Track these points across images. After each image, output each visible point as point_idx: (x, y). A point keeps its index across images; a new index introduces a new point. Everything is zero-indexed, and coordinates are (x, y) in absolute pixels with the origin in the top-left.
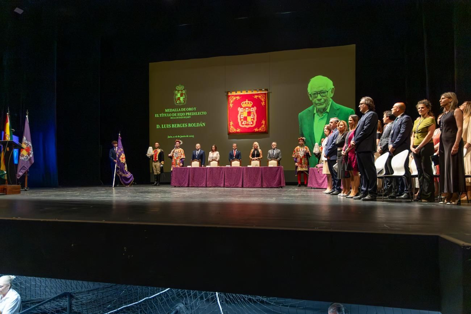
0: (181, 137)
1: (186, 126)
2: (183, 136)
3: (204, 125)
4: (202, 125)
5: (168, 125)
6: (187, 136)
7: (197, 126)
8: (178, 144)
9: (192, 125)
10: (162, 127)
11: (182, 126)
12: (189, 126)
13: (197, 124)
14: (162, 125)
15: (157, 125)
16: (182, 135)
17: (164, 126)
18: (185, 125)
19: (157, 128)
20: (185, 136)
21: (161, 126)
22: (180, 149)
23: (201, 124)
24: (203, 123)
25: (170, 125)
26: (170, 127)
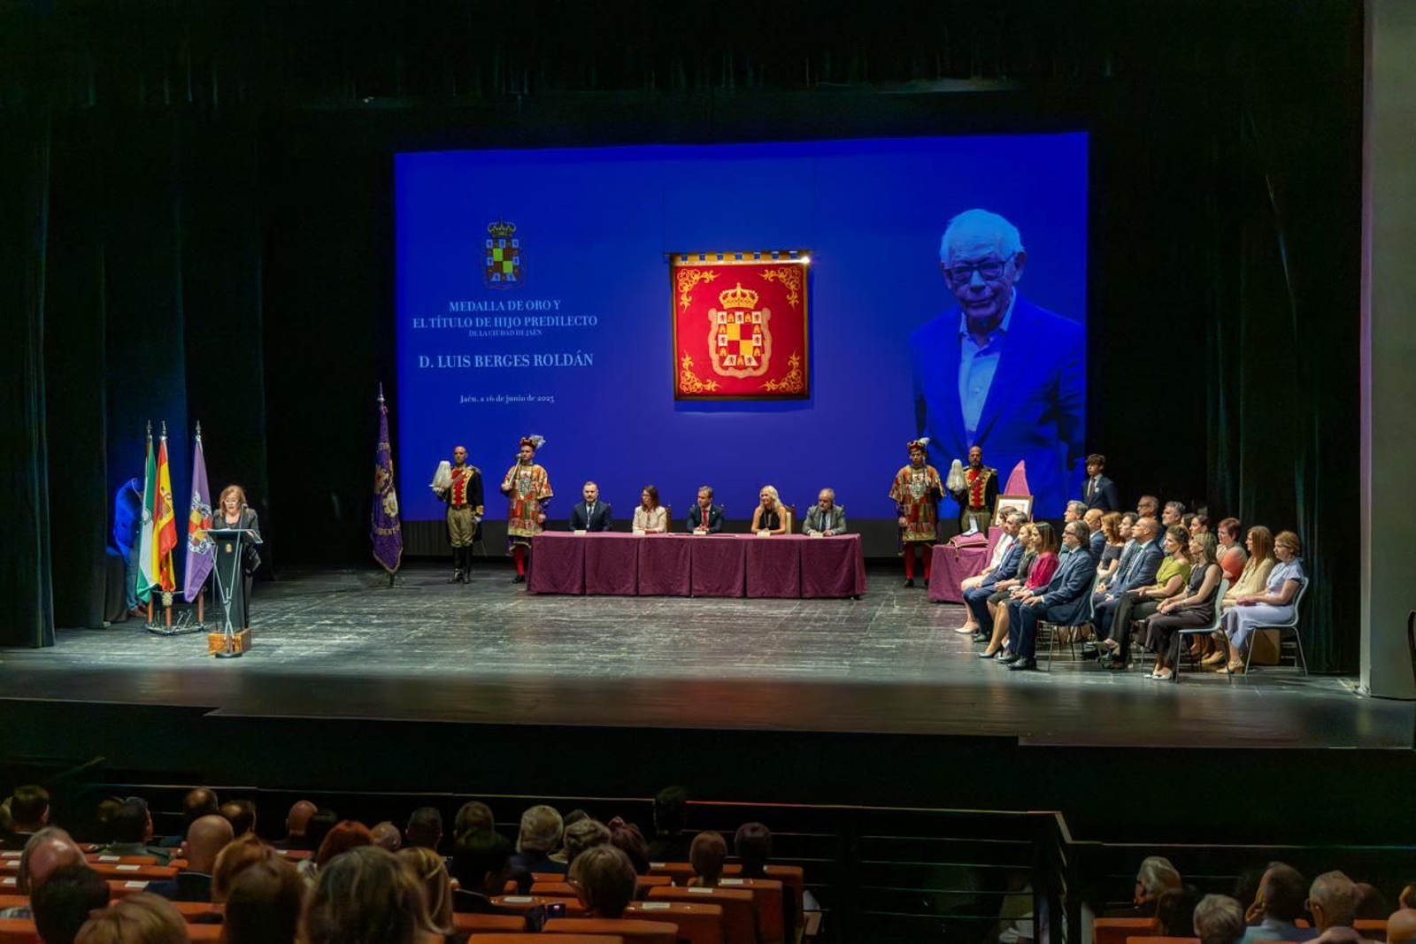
0: (507, 402)
1: (526, 363)
2: (515, 399)
3: (590, 361)
4: (583, 363)
5: (459, 357)
6: (530, 398)
7: (566, 364)
8: (527, 452)
9: (548, 360)
10: (440, 365)
11: (510, 363)
12: (536, 364)
13: (565, 356)
14: (440, 358)
15: (421, 358)
16: (510, 396)
17: (444, 361)
18: (521, 361)
19: (421, 365)
20: (523, 399)
21: (434, 361)
22: (537, 467)
23: (578, 357)
24: (586, 356)
25: (467, 358)
26: (467, 364)
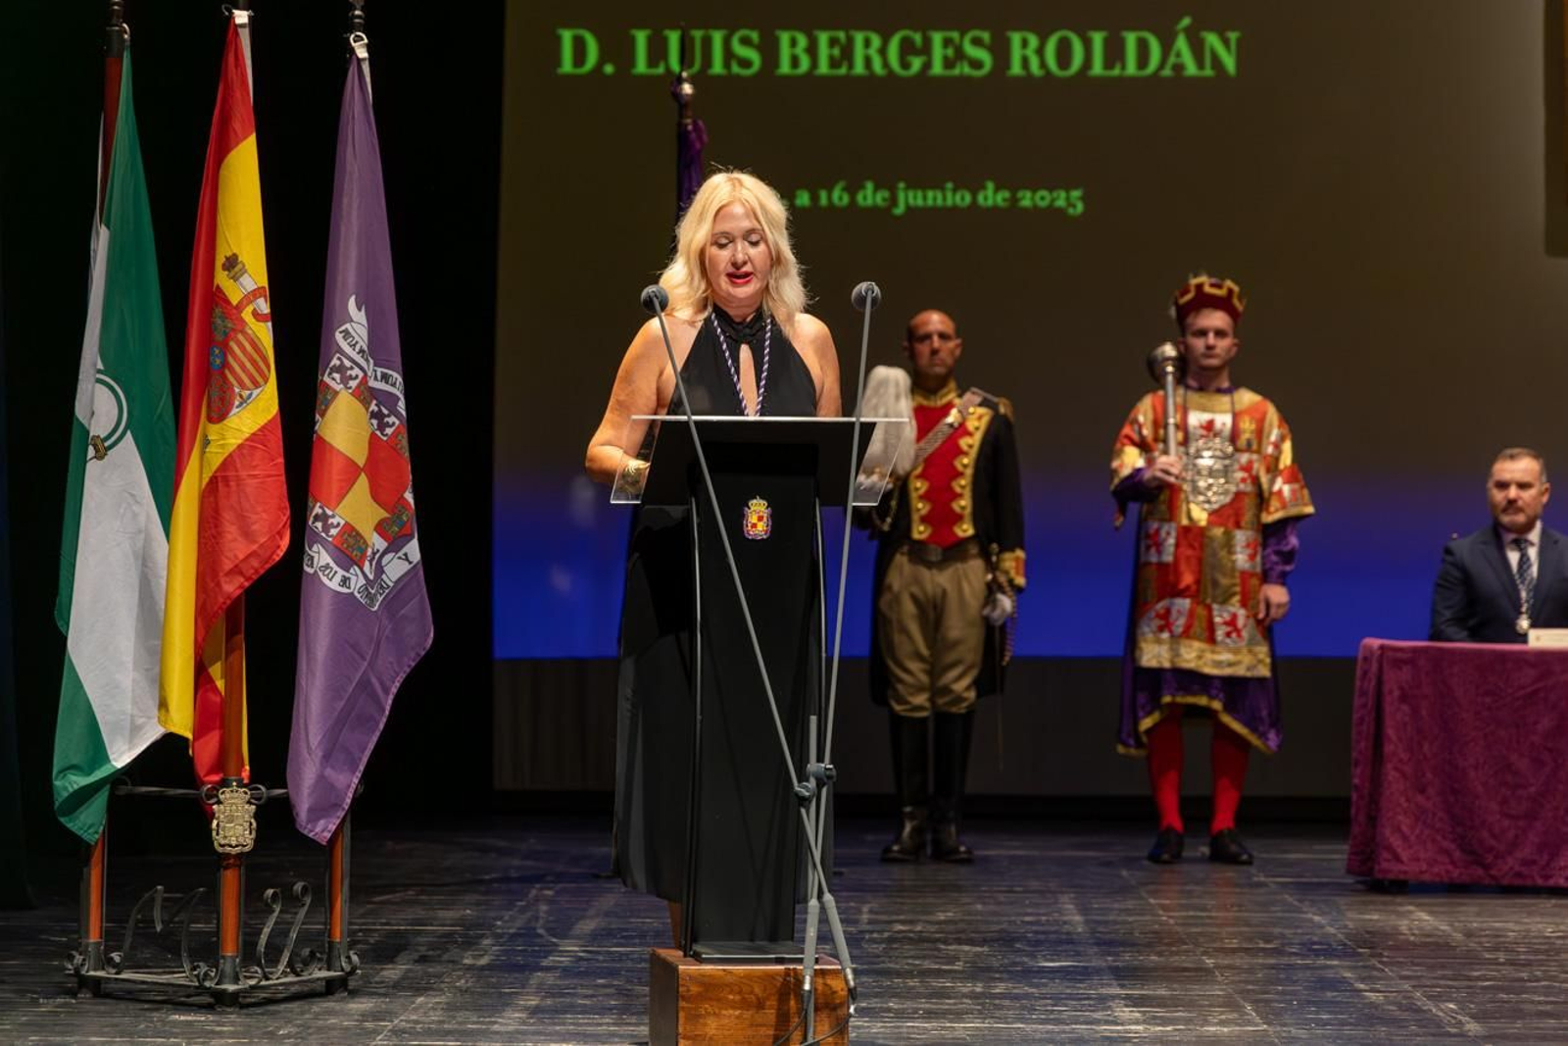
0: (900, 210)
1: (976, 64)
2: (933, 198)
3: (1229, 62)
4: (1200, 64)
5: (717, 37)
6: (992, 197)
7: (1131, 68)
8: (1220, 333)
9: (1064, 54)
10: (641, 66)
11: (917, 64)
12: (1016, 69)
13: (1131, 39)
14: (641, 38)
15: (567, 36)
16: (912, 185)
17: (657, 52)
18: (960, 55)
19: (567, 66)
20: (963, 199)
21: (617, 49)
22: (1247, 398)
23: (1181, 44)
24: (1212, 40)
25: (746, 41)
26: (745, 63)
